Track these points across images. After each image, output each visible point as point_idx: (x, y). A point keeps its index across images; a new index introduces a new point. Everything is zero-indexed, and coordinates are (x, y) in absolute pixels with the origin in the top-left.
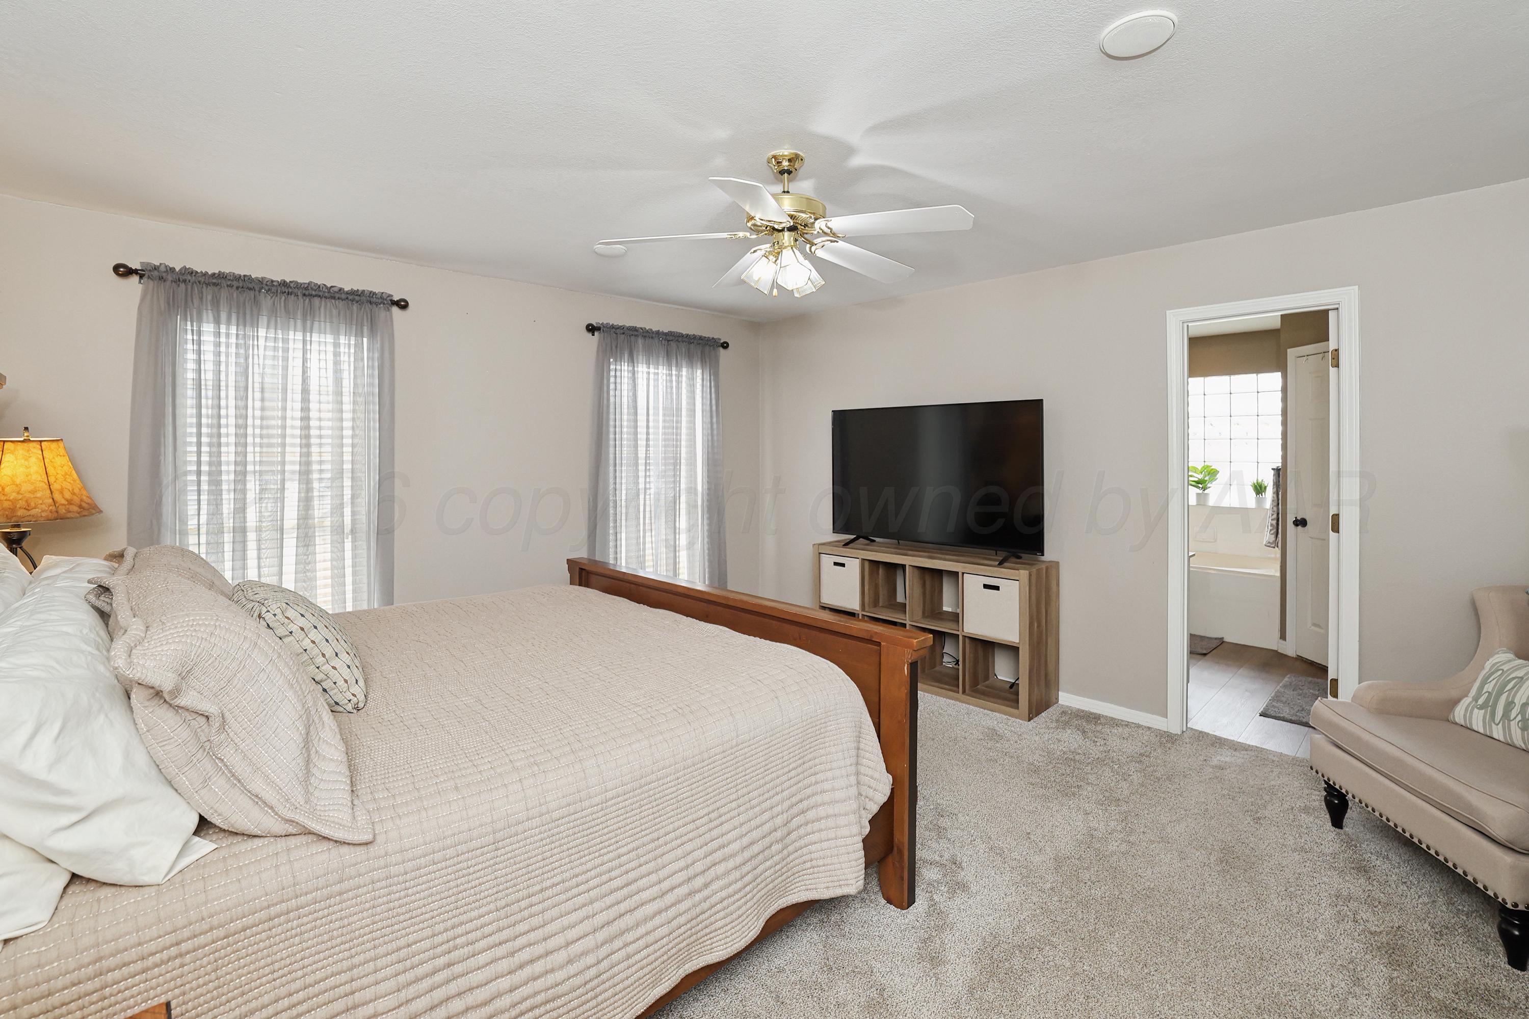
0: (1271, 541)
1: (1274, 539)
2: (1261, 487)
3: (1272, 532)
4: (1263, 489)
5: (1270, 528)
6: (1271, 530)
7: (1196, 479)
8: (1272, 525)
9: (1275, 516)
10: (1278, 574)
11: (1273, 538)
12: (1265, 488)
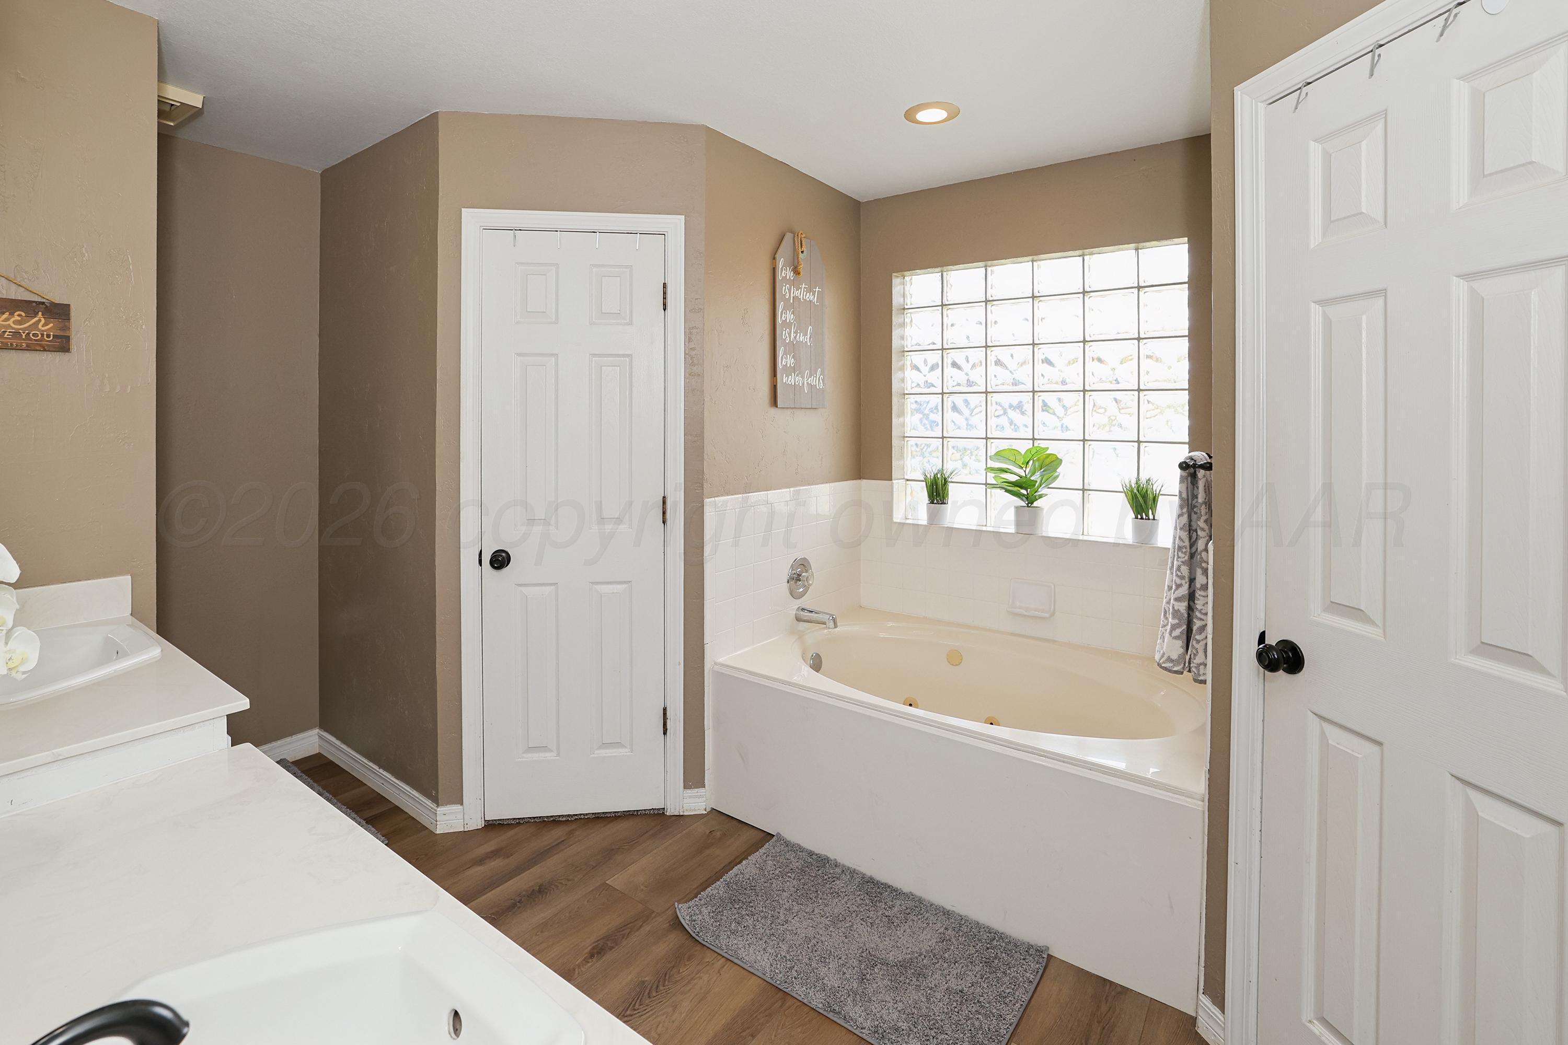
0: (1174, 656)
1: (1182, 651)
2: (1145, 497)
3: (1177, 632)
4: (1150, 502)
5: (1171, 620)
6: (1174, 628)
7: (1013, 478)
8: (1176, 613)
9: (1184, 590)
10: (1200, 786)
11: (1175, 648)
12: (1155, 500)
